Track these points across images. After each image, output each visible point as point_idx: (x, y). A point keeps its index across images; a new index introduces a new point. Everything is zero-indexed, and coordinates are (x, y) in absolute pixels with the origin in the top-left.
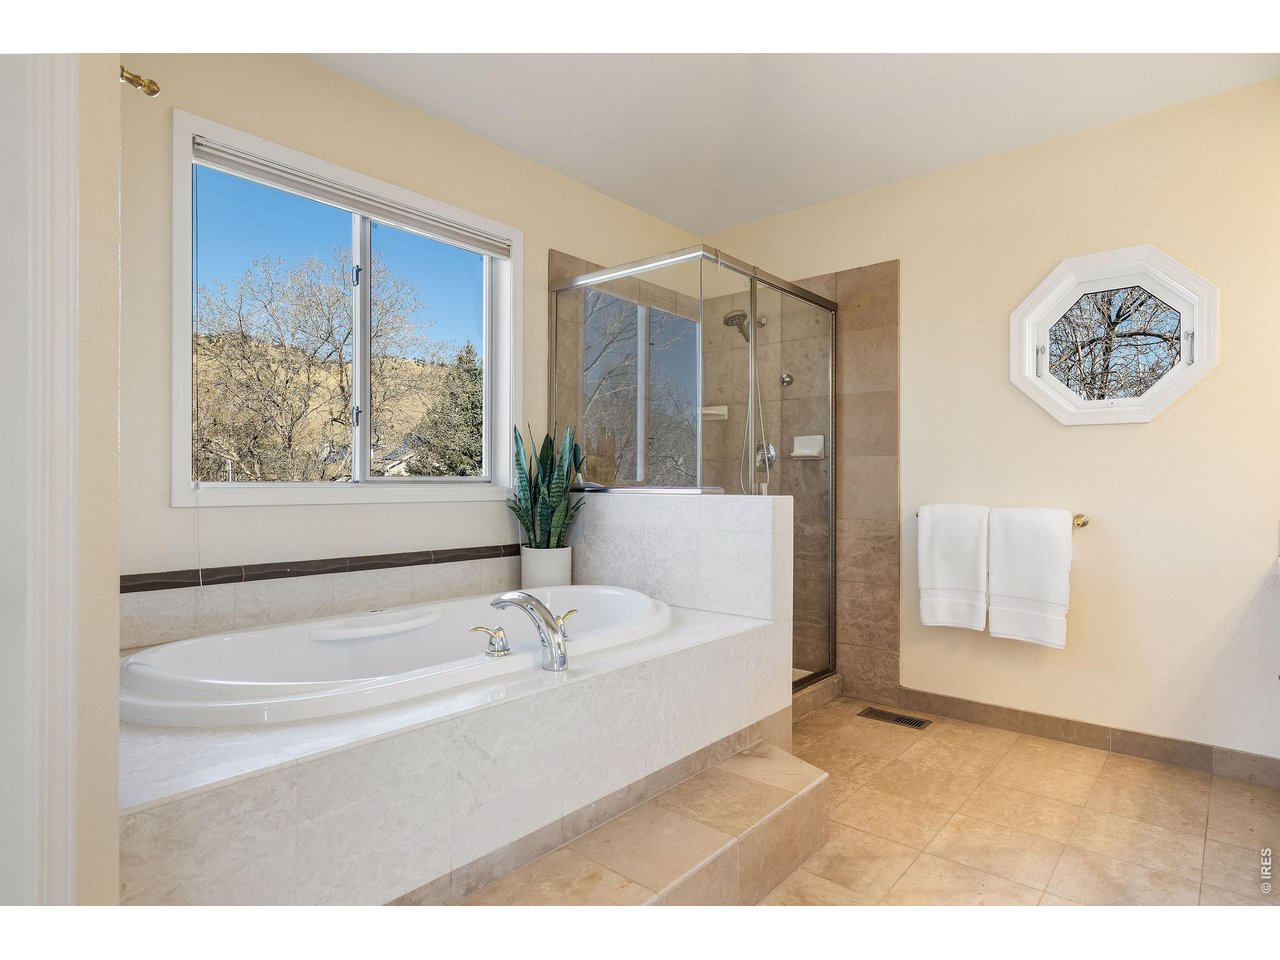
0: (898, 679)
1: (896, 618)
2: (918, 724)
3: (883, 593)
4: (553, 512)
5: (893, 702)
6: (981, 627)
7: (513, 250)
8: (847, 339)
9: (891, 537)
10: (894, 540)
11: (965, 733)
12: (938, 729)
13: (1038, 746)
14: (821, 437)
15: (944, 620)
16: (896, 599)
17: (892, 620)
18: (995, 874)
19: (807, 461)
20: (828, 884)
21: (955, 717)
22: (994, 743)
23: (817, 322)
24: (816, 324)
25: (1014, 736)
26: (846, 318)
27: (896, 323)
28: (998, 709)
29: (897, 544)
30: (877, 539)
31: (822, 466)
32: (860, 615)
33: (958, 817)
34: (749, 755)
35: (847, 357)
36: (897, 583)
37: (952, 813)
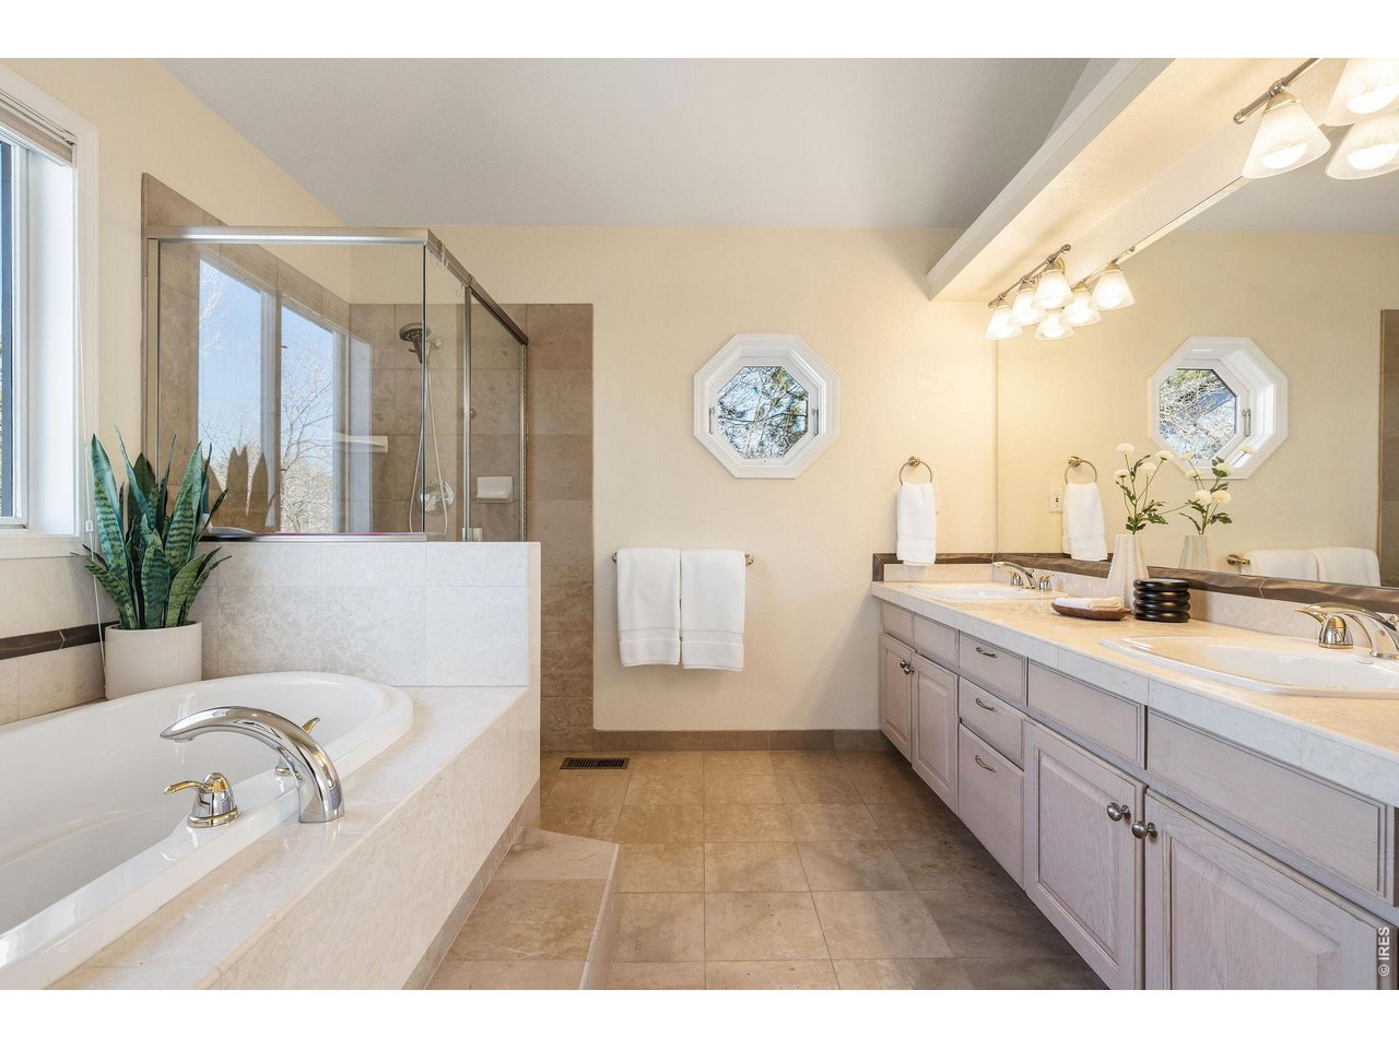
0: (592, 724)
1: (591, 663)
2: (619, 764)
3: (578, 639)
4: (173, 575)
5: (587, 747)
6: (676, 661)
7: (78, 151)
8: (538, 378)
9: (586, 583)
10: (587, 585)
11: (662, 761)
12: (638, 763)
13: (721, 760)
14: (510, 479)
15: (642, 659)
16: (590, 644)
17: (586, 666)
18: (770, 891)
19: (491, 503)
20: (650, 967)
21: (646, 749)
22: (688, 765)
23: (505, 353)
24: (503, 356)
25: (699, 755)
26: (537, 353)
27: (591, 368)
28: (684, 734)
29: (591, 589)
30: (570, 584)
31: (511, 510)
32: (553, 666)
33: (709, 846)
34: (522, 851)
35: (537, 397)
36: (590, 628)
37: (702, 844)
